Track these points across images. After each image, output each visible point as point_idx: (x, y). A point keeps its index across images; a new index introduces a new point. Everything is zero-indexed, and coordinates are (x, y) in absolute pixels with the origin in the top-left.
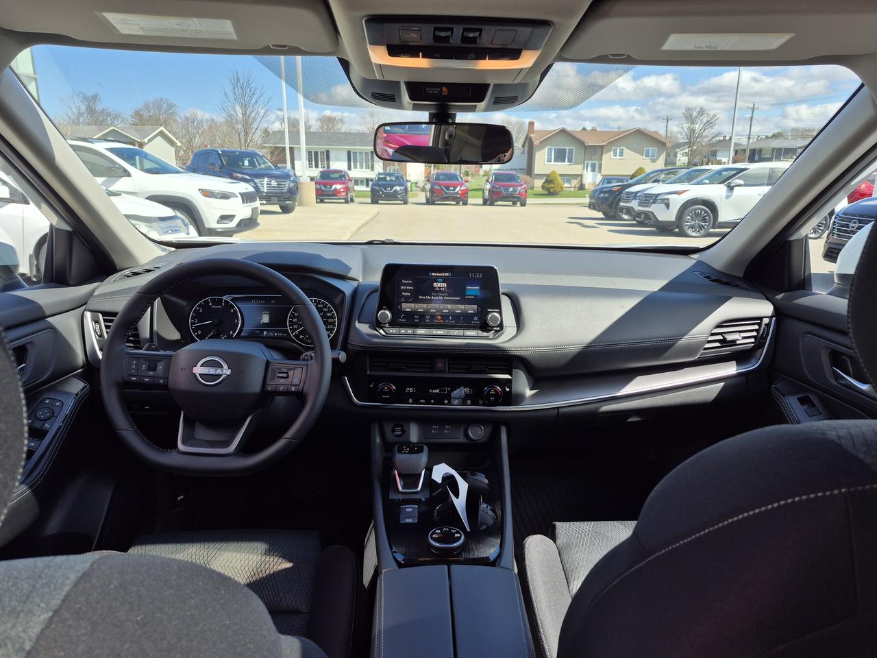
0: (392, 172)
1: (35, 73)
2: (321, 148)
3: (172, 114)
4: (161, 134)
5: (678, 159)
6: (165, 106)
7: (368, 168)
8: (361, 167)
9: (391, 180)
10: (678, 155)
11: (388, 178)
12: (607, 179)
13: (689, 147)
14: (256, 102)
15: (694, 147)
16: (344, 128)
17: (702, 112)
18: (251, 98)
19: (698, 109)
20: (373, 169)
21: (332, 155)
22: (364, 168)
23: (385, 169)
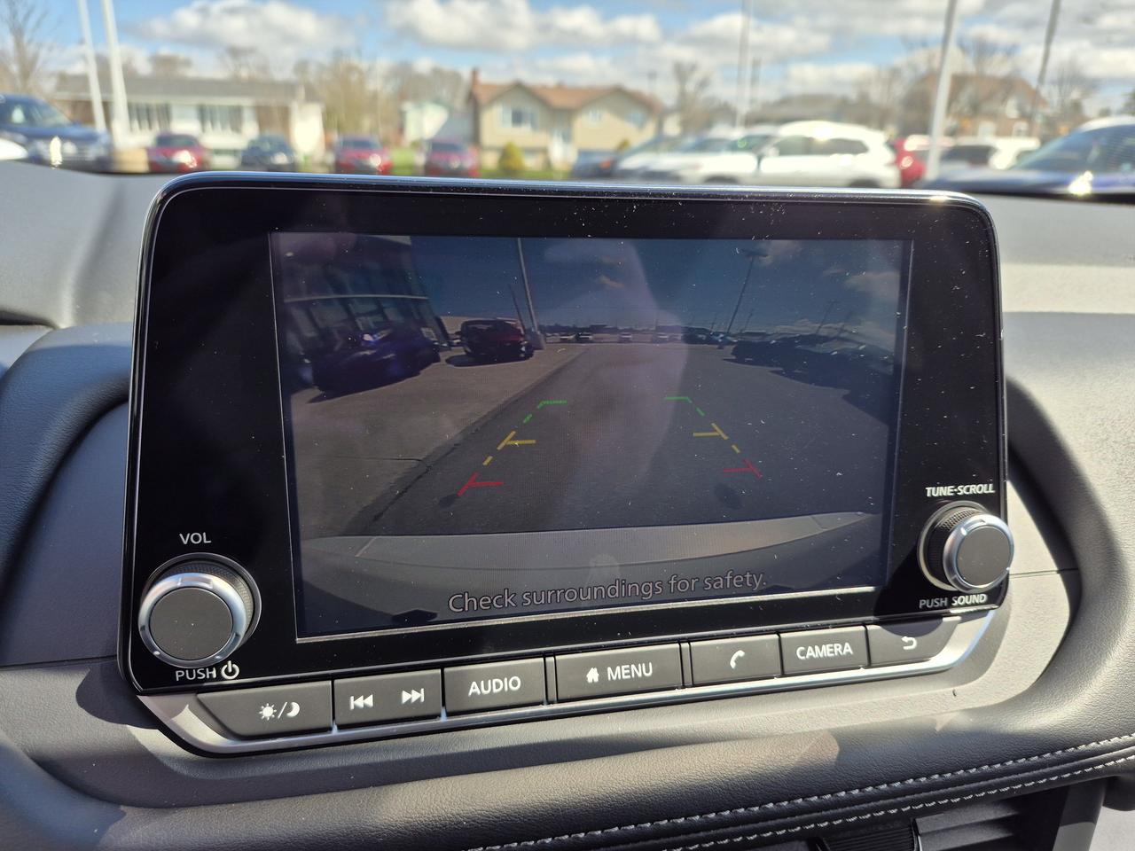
2: (155, 100)
12: (583, 153)
13: (682, 113)
14: (38, 24)
16: (191, 73)
17: (694, 68)
18: (27, 17)
21: (175, 111)
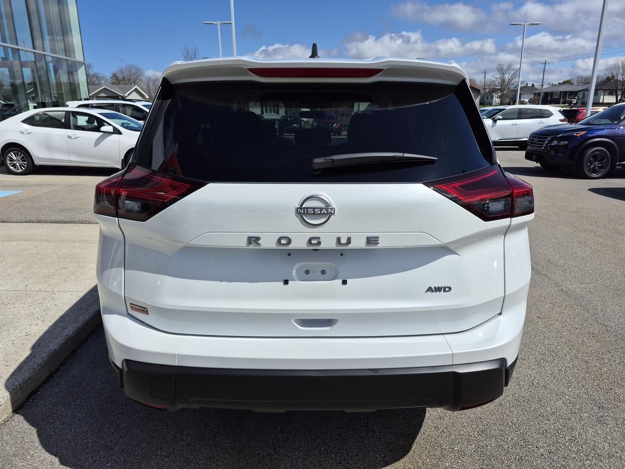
0: (291, 115)
1: (84, 60)
3: (138, 76)
4: (136, 90)
5: (494, 100)
6: (134, 70)
7: (275, 113)
8: (270, 112)
9: (291, 120)
10: (494, 98)
11: (289, 119)
13: (501, 92)
15: (505, 92)
17: (510, 67)
19: (507, 65)
20: (278, 113)
22: (272, 112)
23: (286, 112)
